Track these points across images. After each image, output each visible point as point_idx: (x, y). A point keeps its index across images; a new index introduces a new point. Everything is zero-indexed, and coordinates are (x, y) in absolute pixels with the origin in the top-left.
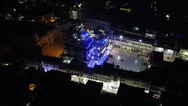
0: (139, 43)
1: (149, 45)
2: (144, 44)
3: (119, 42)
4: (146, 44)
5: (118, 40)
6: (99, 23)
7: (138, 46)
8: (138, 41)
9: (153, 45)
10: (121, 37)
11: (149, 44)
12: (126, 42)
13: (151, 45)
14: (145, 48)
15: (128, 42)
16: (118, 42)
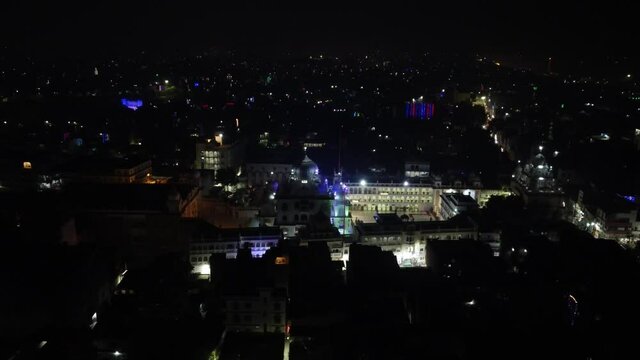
0: (403, 190)
1: (424, 190)
2: (413, 190)
3: (360, 196)
4: (418, 190)
5: (356, 193)
6: (284, 171)
7: (403, 198)
8: (402, 186)
9: (434, 188)
10: (363, 183)
11: (425, 186)
12: (374, 193)
13: (430, 190)
14: (417, 198)
15: (379, 193)
16: (356, 196)
